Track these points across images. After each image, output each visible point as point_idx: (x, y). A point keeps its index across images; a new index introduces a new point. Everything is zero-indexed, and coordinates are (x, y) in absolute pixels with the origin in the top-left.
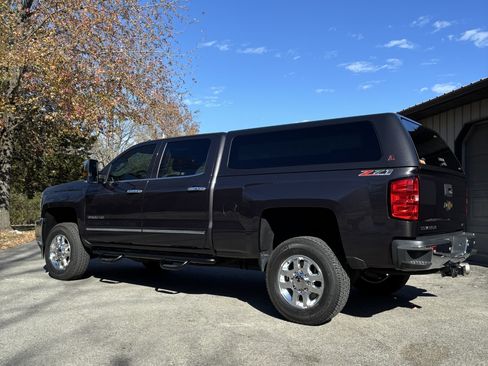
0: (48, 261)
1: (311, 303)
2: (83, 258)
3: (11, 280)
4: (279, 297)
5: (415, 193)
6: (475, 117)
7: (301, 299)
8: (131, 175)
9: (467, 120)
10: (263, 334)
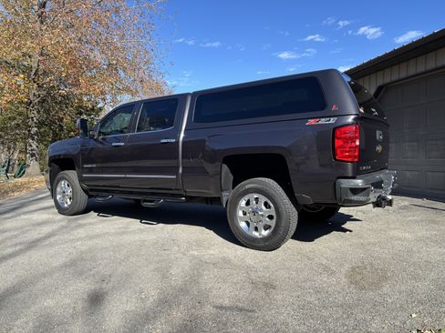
0: (56, 201)
1: (265, 233)
2: (83, 199)
3: (26, 216)
4: (238, 228)
5: (356, 138)
6: (387, 80)
7: (256, 229)
8: (117, 132)
9: (380, 83)
10: (226, 261)
